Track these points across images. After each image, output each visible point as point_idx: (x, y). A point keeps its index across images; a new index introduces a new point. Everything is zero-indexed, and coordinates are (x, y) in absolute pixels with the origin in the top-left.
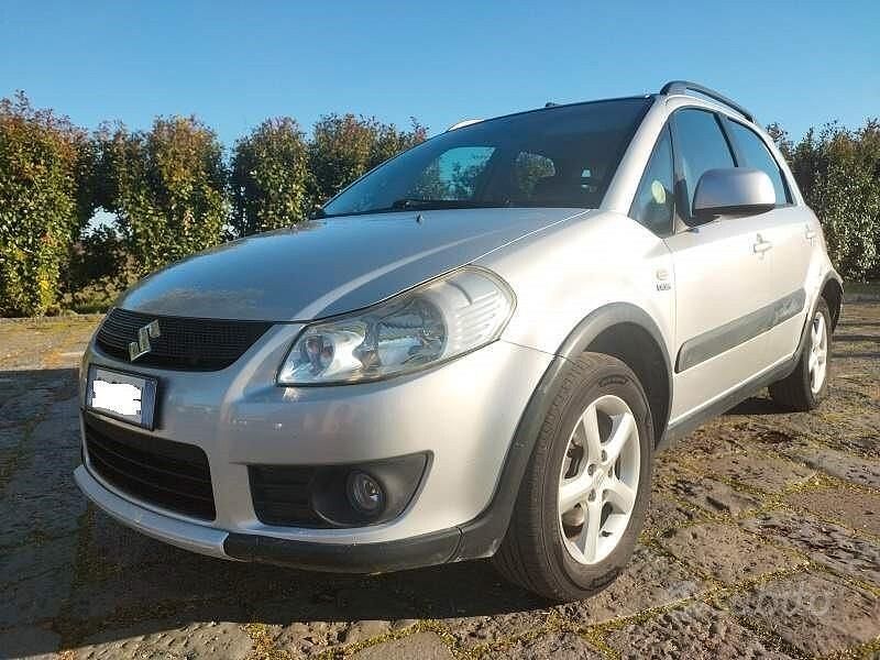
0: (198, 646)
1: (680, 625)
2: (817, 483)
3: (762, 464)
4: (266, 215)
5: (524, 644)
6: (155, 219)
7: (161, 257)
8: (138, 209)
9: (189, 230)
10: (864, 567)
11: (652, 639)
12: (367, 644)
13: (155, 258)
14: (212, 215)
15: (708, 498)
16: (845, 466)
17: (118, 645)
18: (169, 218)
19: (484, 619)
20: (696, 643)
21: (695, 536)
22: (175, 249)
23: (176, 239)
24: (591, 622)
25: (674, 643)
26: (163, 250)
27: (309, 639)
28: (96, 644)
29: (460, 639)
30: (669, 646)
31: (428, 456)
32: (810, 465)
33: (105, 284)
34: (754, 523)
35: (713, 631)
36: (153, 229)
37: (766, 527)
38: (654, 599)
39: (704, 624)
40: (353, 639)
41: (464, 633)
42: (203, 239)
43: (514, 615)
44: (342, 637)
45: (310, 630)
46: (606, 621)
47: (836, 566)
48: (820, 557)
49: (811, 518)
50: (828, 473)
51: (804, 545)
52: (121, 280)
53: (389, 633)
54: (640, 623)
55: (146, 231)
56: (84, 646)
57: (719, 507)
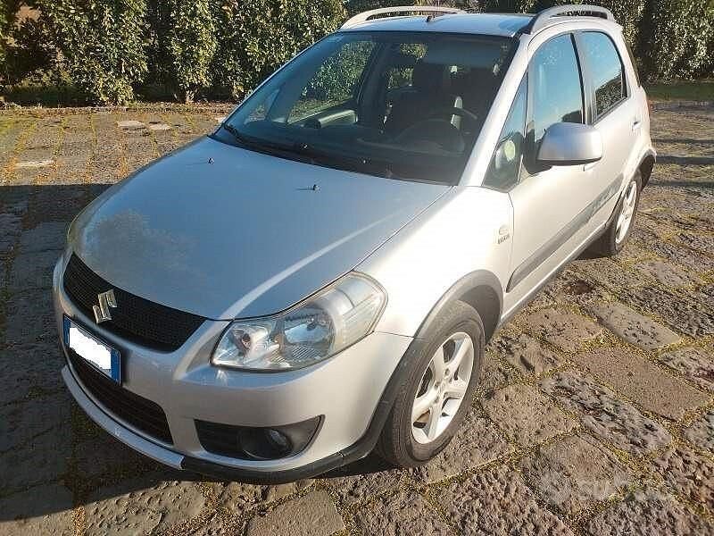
0: (167, 504)
1: (487, 484)
2: (601, 341)
3: (566, 319)
4: (178, 15)
5: (385, 500)
6: (77, 18)
7: (88, 55)
8: (60, 9)
9: (110, 30)
10: (616, 430)
11: (467, 497)
12: (281, 502)
13: (82, 56)
14: (129, 15)
15: (521, 356)
16: (625, 323)
17: (113, 501)
18: (91, 17)
19: (358, 477)
20: (495, 502)
21: (507, 398)
22: (99, 48)
23: (99, 38)
24: (429, 482)
25: (481, 502)
26: (88, 49)
27: (242, 497)
28: (98, 500)
29: (342, 497)
30: (477, 504)
31: (321, 418)
32: (600, 321)
33: (40, 76)
34: (550, 384)
35: (507, 490)
36: (77, 28)
37: (557, 388)
38: (472, 460)
39: (503, 484)
40: (271, 499)
41: (345, 491)
42: (123, 38)
43: (378, 474)
44: (265, 495)
45: (243, 489)
46: (438, 480)
47: (598, 429)
48: (589, 420)
49: (590, 380)
50: (612, 330)
51: (580, 408)
52: (54, 72)
53: (295, 491)
54: (461, 482)
55: (71, 31)
56: (90, 502)
57: (529, 367)
